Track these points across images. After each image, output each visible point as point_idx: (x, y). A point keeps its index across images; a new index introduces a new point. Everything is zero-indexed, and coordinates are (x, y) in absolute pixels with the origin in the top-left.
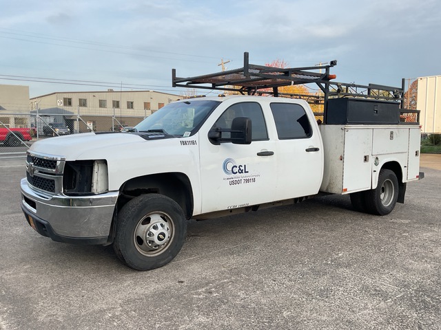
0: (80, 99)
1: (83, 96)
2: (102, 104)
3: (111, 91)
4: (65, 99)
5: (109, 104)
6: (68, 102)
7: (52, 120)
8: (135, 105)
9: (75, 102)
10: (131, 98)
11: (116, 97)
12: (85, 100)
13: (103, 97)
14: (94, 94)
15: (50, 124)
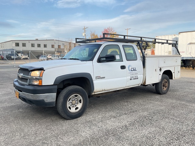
0: (23, 43)
1: (24, 42)
2: (33, 45)
3: (37, 40)
4: (16, 43)
5: (36, 46)
6: (17, 45)
7: (10, 53)
8: (47, 46)
9: (21, 45)
10: (45, 43)
11: (39, 42)
12: (25, 44)
13: (33, 42)
14: (29, 41)
15: (9, 54)
